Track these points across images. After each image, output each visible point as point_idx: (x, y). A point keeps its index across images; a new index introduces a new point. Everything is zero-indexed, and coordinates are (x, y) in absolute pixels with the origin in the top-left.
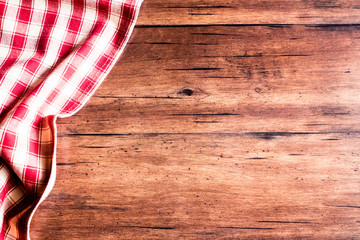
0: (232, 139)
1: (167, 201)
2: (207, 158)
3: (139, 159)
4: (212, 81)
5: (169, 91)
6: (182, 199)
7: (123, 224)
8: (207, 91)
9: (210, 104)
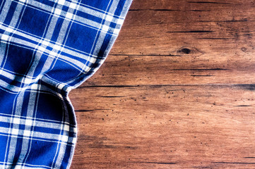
0: (223, 90)
1: (170, 141)
2: (202, 105)
3: (146, 106)
4: (206, 42)
5: (171, 50)
6: (182, 140)
7: (134, 160)
8: (202, 50)
9: (205, 61)
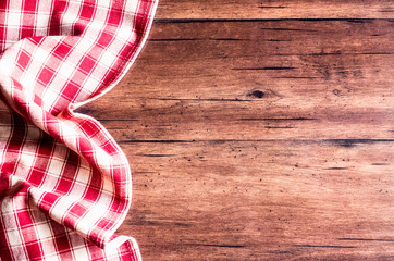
0: (308, 147)
1: (236, 216)
2: (281, 167)
3: (205, 168)
4: (285, 82)
5: (238, 92)
6: (253, 214)
7: (187, 241)
8: (280, 93)
9: (284, 107)
